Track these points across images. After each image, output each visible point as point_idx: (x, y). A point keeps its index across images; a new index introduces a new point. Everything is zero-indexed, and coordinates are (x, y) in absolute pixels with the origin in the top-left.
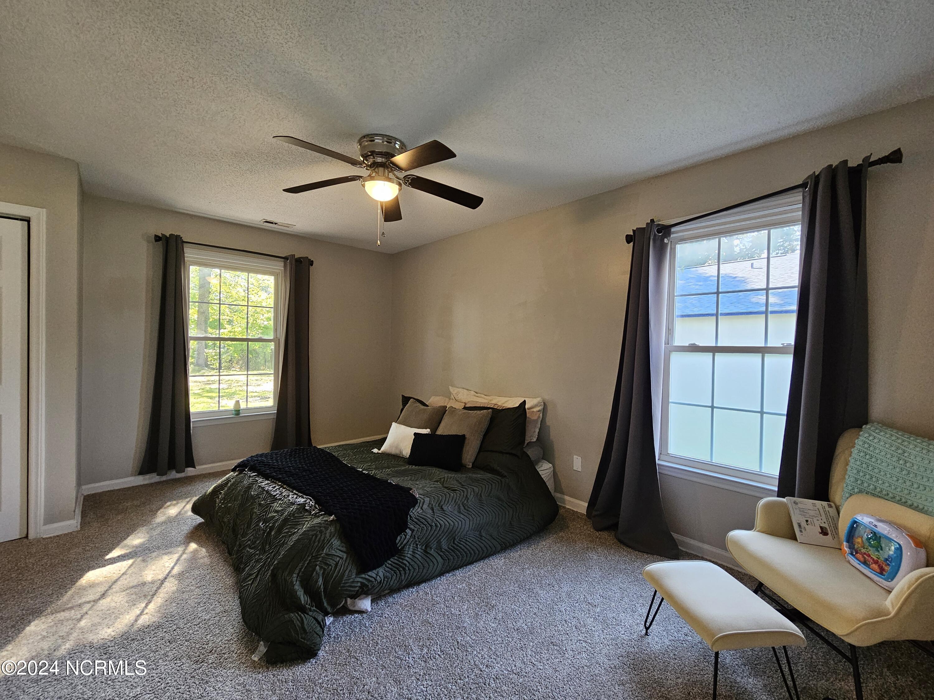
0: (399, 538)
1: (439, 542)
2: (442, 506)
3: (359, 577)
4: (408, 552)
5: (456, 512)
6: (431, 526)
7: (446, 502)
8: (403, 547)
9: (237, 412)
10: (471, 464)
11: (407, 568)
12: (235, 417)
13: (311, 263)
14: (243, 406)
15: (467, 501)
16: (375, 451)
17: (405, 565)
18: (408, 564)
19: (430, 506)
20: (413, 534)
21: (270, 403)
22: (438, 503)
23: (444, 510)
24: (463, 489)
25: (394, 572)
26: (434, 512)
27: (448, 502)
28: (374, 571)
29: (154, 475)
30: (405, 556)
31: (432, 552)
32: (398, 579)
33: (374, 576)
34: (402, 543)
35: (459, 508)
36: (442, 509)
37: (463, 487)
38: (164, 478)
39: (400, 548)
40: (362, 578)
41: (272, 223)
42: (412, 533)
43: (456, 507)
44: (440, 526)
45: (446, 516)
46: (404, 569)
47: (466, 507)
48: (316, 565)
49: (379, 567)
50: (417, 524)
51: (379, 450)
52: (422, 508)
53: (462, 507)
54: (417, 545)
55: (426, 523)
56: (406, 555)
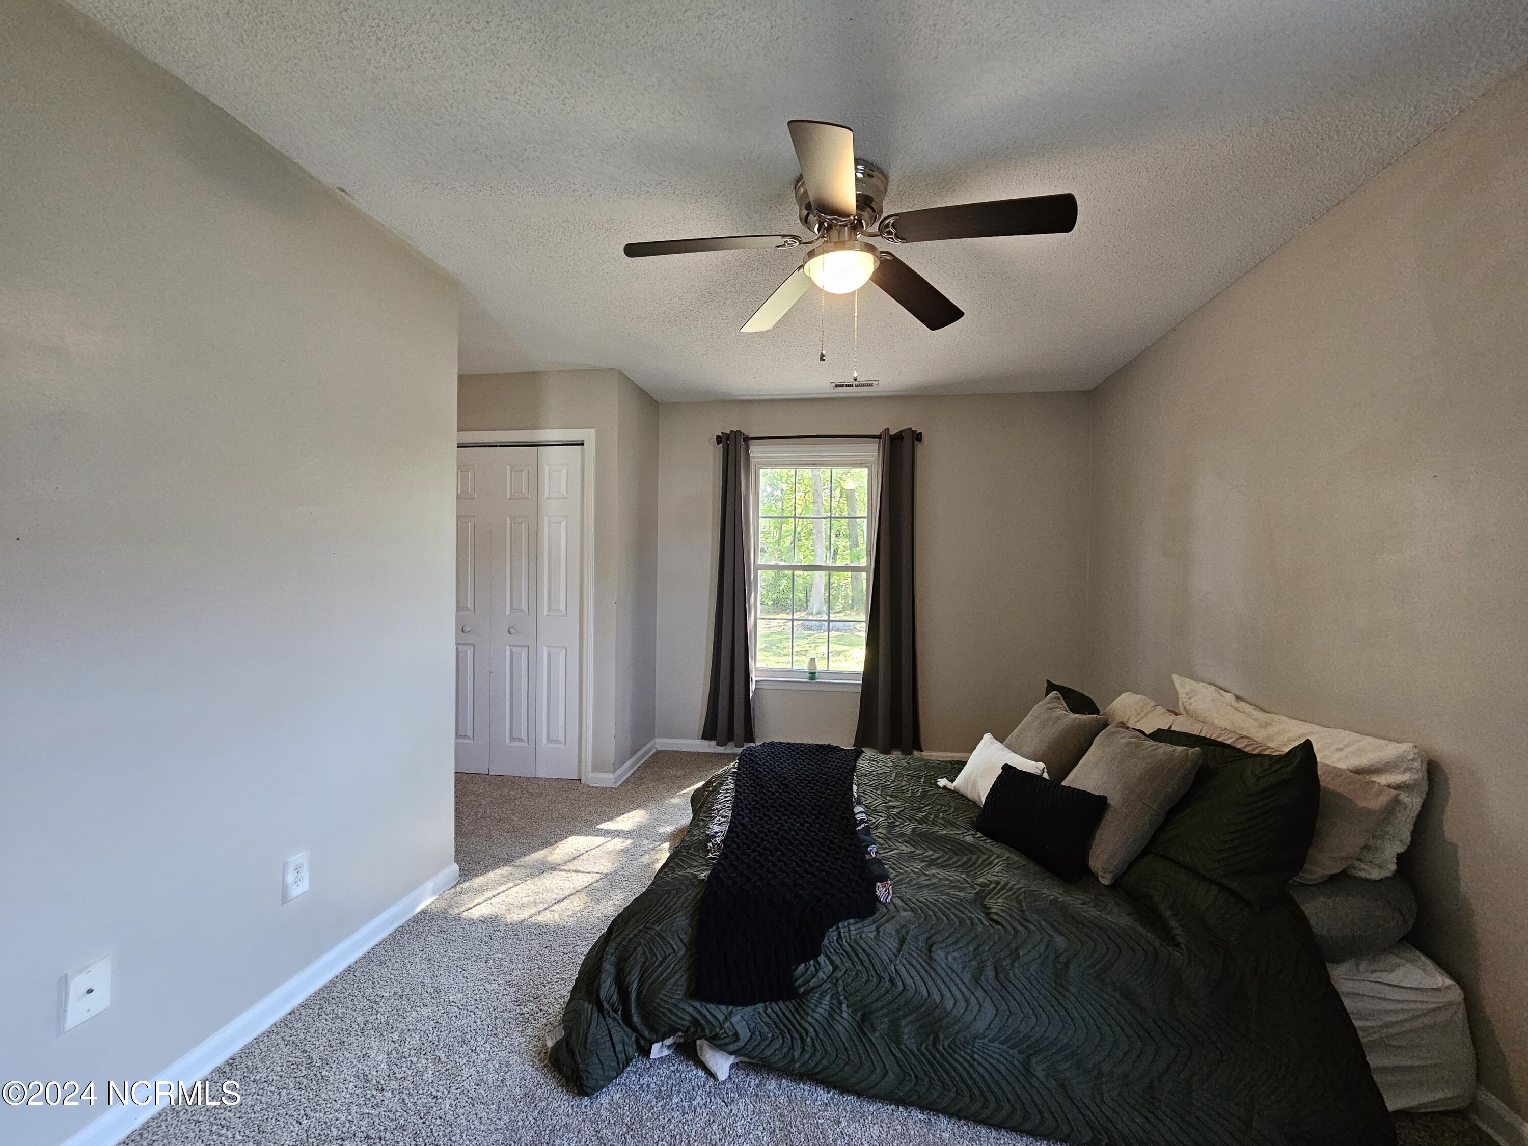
0: (802, 967)
1: (895, 1024)
2: (931, 946)
3: (691, 1005)
4: (820, 1008)
5: (967, 977)
6: (880, 978)
7: (950, 941)
8: (807, 993)
9: (813, 675)
10: (1109, 876)
11: (809, 1039)
12: (807, 682)
13: (918, 437)
14: (821, 666)
15: (1012, 963)
16: (942, 782)
17: (807, 1032)
18: (813, 1034)
19: (903, 932)
20: (835, 975)
21: (860, 667)
22: (927, 935)
23: (931, 958)
24: (1019, 928)
25: (781, 1033)
26: (899, 951)
27: (955, 943)
28: (723, 1008)
29: (713, 743)
30: (808, 1014)
31: (875, 1037)
32: (785, 1050)
33: (721, 1017)
34: (807, 982)
35: (981, 969)
36: (930, 951)
37: (1026, 924)
38: (720, 750)
39: (802, 990)
40: (695, 1008)
41: (843, 386)
42: (833, 972)
43: (974, 963)
44: (901, 988)
45: (933, 974)
46: (803, 1040)
47: (1002, 975)
48: (640, 944)
49: (736, 1004)
50: (849, 957)
51: (952, 781)
52: (877, 929)
53: (990, 973)
54: (840, 1003)
55: (867, 964)
56: (810, 1012)
